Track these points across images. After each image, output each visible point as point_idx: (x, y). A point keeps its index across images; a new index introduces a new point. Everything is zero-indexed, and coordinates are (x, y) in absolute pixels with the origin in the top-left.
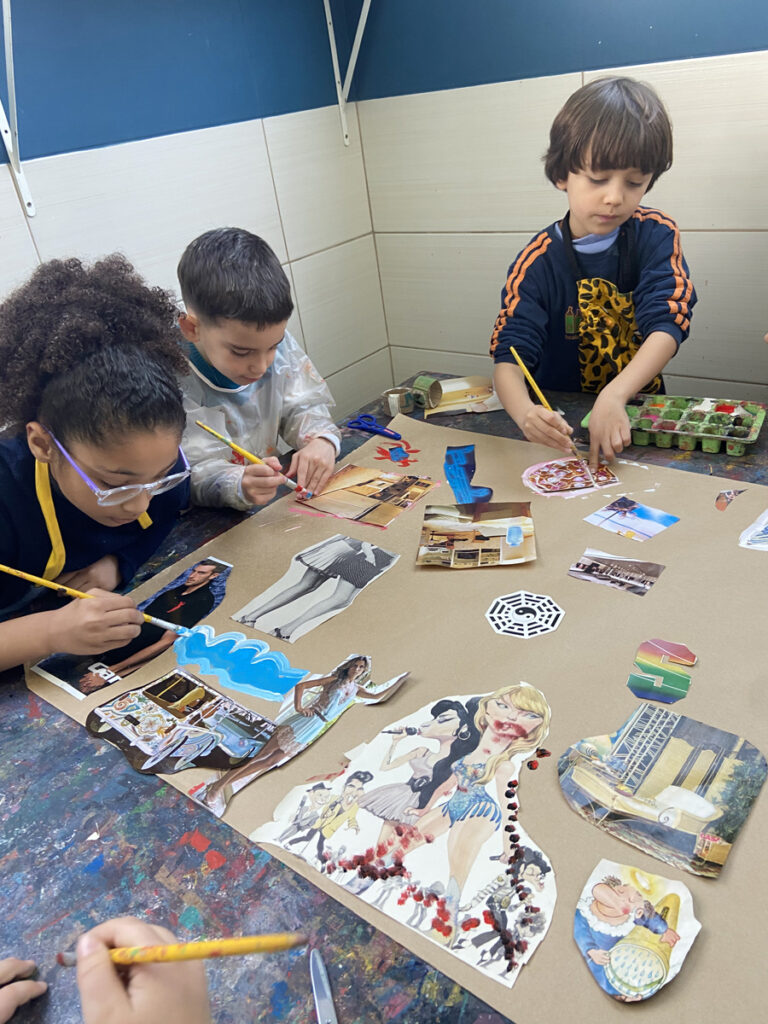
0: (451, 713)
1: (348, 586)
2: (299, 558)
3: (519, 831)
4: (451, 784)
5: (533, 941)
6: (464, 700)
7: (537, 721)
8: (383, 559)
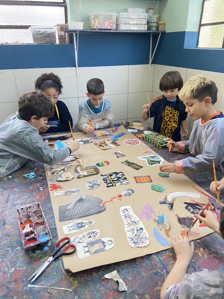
0: (75, 158)
1: (83, 143)
2: (82, 139)
3: (66, 168)
4: (66, 163)
5: (55, 174)
6: (78, 157)
7: (82, 162)
8: (92, 142)
